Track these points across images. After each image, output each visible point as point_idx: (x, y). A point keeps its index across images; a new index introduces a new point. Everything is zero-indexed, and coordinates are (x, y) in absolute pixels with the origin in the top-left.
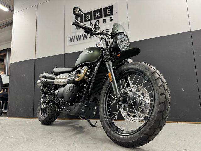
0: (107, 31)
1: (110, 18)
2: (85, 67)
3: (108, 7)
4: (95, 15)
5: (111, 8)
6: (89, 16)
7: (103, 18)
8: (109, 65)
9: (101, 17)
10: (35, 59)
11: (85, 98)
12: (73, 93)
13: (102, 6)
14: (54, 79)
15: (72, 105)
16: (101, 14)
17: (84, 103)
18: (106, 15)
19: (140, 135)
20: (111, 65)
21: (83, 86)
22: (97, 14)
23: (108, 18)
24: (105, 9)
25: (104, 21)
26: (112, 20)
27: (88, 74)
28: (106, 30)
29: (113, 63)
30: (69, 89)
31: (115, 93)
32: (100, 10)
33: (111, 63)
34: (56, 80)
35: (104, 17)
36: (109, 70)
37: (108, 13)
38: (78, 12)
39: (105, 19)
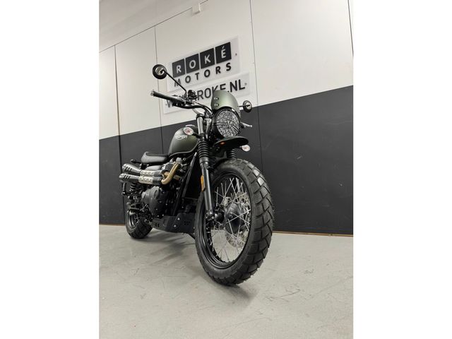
0: (223, 87)
1: (227, 66)
2: (179, 159)
3: (222, 46)
4: (203, 60)
5: (227, 46)
6: (194, 61)
7: (216, 65)
8: (204, 162)
9: (212, 64)
10: (119, 136)
11: (179, 207)
12: (159, 201)
13: (213, 44)
14: (139, 175)
15: (161, 217)
16: (211, 58)
17: (176, 215)
18: (220, 60)
19: (232, 271)
20: (207, 163)
21: (175, 190)
22: (207, 59)
23: (223, 65)
24: (219, 48)
25: (218, 70)
26: (230, 67)
27: (181, 170)
28: (221, 86)
29: (209, 159)
30: (155, 195)
31: (207, 209)
32: (210, 52)
33: (207, 159)
34: (141, 177)
35: (218, 63)
36: (203, 170)
37: (223, 57)
38: (161, 72)
39: (219, 67)
